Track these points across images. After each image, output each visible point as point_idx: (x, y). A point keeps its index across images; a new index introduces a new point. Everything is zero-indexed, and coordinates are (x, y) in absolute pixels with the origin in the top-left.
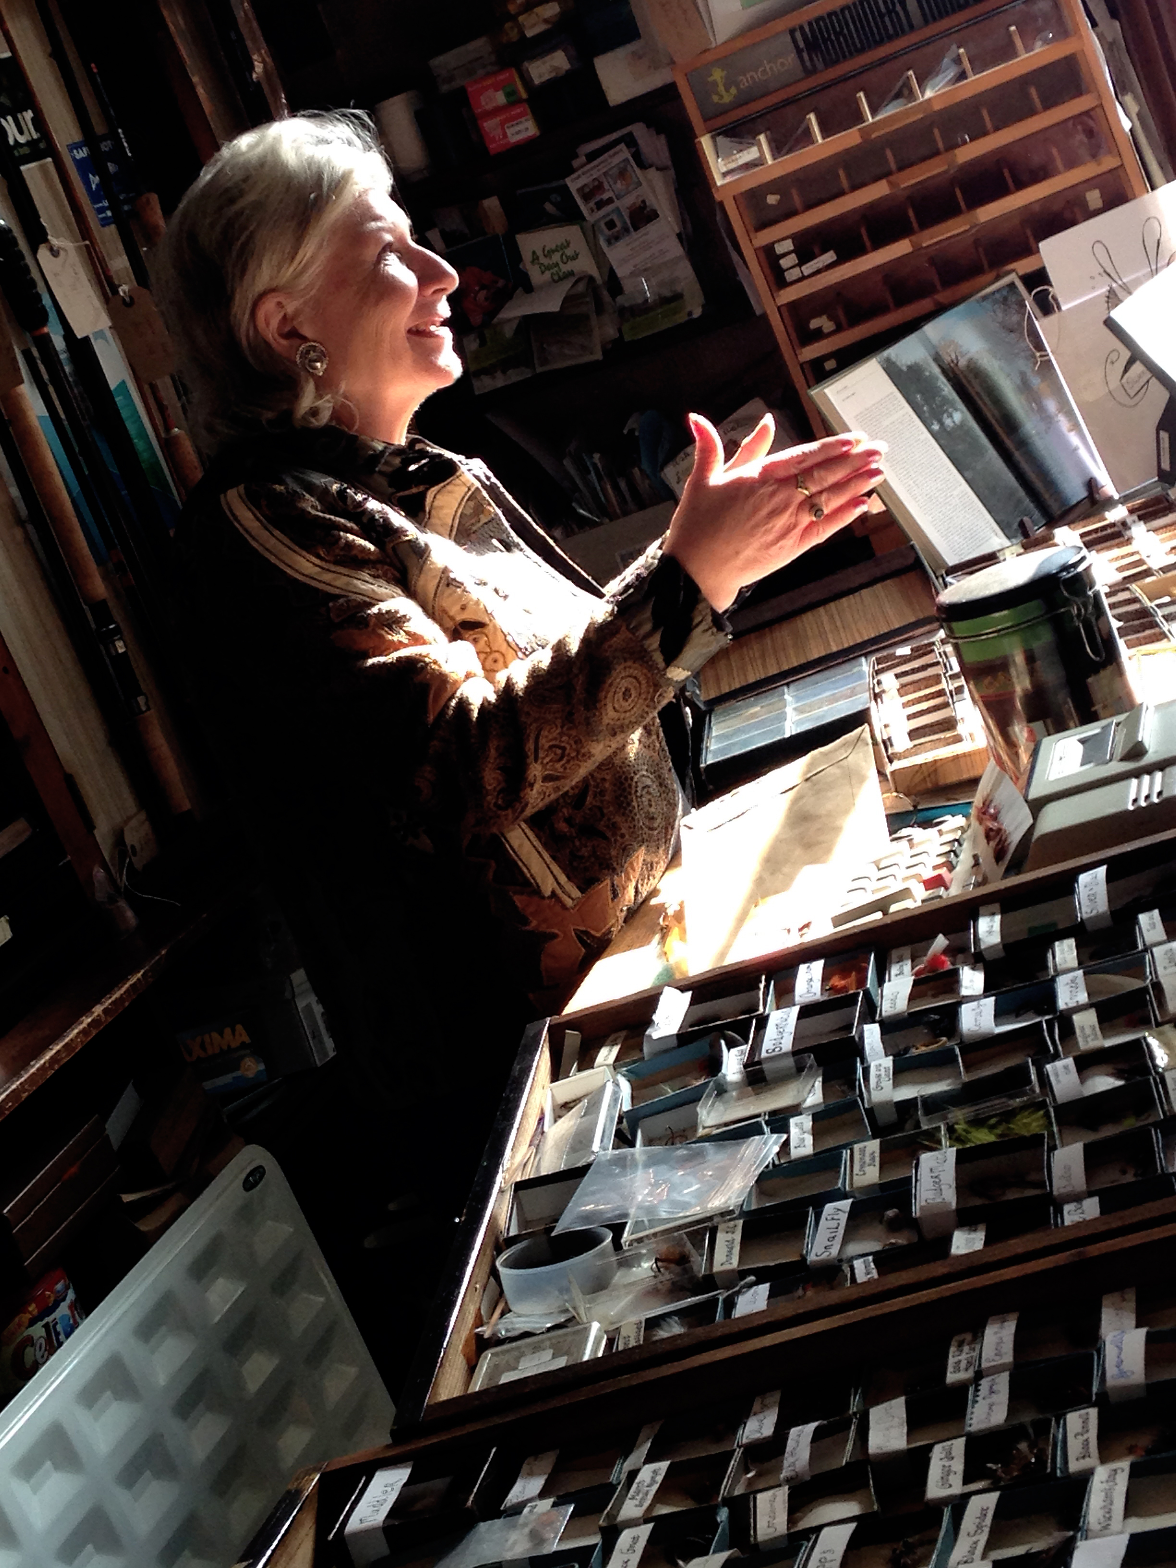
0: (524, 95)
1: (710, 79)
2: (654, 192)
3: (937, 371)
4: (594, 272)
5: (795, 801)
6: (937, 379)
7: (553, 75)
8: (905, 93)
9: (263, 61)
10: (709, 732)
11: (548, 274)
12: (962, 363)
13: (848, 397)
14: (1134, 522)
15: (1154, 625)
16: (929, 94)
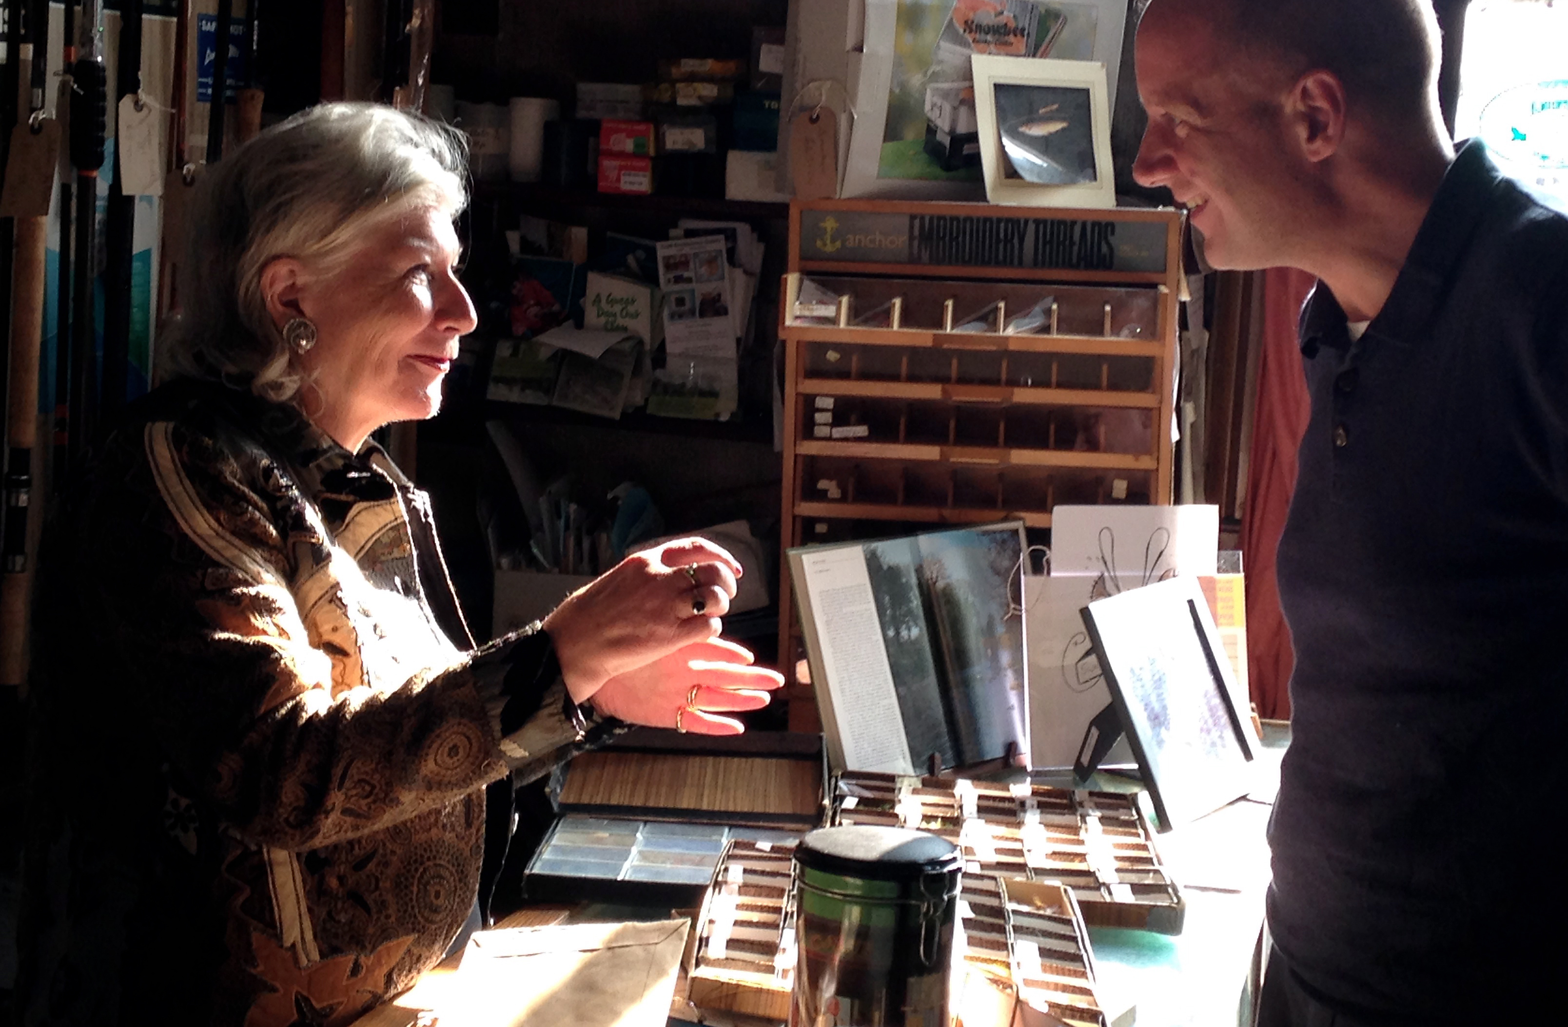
0: (652, 152)
1: (822, 225)
2: (733, 289)
3: (914, 581)
4: (647, 337)
5: (589, 966)
6: (911, 589)
7: (686, 147)
8: (989, 319)
9: (423, 18)
10: (550, 837)
11: (603, 320)
12: (940, 584)
13: (821, 571)
14: (1033, 806)
15: (1002, 930)
16: (1010, 331)
